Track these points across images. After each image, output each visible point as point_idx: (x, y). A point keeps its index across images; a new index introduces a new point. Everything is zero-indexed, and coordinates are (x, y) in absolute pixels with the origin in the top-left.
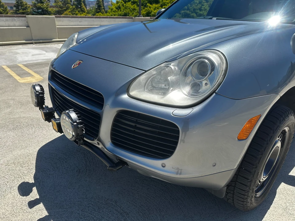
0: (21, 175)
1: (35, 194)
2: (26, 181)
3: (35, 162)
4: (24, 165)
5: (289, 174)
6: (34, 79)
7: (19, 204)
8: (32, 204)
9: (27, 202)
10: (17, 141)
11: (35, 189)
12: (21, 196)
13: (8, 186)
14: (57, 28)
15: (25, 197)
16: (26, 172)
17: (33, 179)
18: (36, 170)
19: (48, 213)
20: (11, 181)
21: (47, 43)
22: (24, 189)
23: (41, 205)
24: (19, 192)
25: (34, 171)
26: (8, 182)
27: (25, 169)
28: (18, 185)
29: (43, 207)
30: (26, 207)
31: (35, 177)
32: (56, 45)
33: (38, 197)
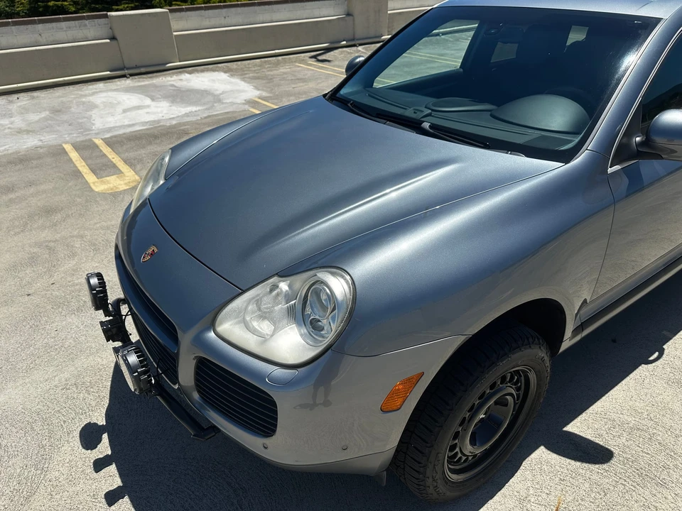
0: (85, 408)
1: (104, 448)
2: (94, 420)
3: (109, 384)
4: (92, 390)
5: (565, 429)
6: (122, 182)
7: (80, 465)
8: (99, 465)
9: (92, 461)
10: (83, 338)
11: (105, 436)
12: (83, 450)
13: (65, 430)
14: (176, 36)
15: (89, 451)
16: (93, 403)
17: (104, 419)
18: (110, 400)
19: (122, 482)
20: (70, 421)
21: (155, 74)
22: (89, 436)
23: (112, 469)
24: (81, 442)
25: (106, 402)
26: (64, 422)
27: (92, 397)
28: (80, 429)
29: (116, 472)
30: (90, 470)
31: (109, 415)
32: (175, 77)
33: (109, 453)
